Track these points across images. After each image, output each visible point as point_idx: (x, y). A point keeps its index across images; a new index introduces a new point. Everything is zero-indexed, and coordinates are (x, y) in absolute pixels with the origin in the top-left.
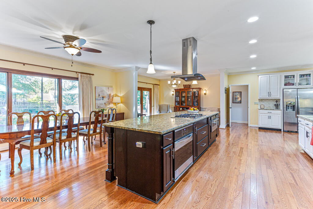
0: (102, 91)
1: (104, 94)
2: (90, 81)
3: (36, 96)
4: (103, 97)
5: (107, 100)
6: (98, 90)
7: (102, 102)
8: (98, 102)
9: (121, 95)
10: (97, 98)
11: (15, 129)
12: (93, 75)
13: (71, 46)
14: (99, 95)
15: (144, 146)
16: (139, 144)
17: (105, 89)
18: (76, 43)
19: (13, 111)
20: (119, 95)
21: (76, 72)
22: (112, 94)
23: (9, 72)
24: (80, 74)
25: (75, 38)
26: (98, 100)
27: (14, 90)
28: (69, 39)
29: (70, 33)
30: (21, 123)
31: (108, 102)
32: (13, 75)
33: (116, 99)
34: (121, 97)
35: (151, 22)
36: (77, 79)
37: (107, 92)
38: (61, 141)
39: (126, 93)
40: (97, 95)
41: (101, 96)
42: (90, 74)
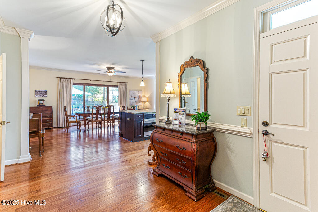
0: (134, 94)
1: (135, 96)
2: (126, 87)
3: (101, 96)
4: (134, 98)
5: (138, 100)
6: (131, 93)
7: (133, 101)
8: (131, 101)
9: (147, 96)
10: (130, 98)
11: (86, 112)
12: (128, 83)
13: (110, 72)
14: (132, 96)
15: (130, 119)
16: (129, 119)
17: (136, 92)
18: (112, 70)
19: (86, 105)
20: (146, 96)
21: (117, 82)
22: (141, 96)
23: (84, 85)
24: (119, 83)
25: (113, 68)
26: (131, 99)
27: (86, 93)
28: (108, 68)
29: (109, 66)
30: (88, 110)
31: (138, 101)
32: (86, 86)
33: (144, 99)
34: (147, 98)
35: (142, 61)
36: (117, 86)
37: (138, 94)
38: (104, 120)
39: (150, 94)
40: (130, 96)
41: (133, 97)
42: (126, 83)
